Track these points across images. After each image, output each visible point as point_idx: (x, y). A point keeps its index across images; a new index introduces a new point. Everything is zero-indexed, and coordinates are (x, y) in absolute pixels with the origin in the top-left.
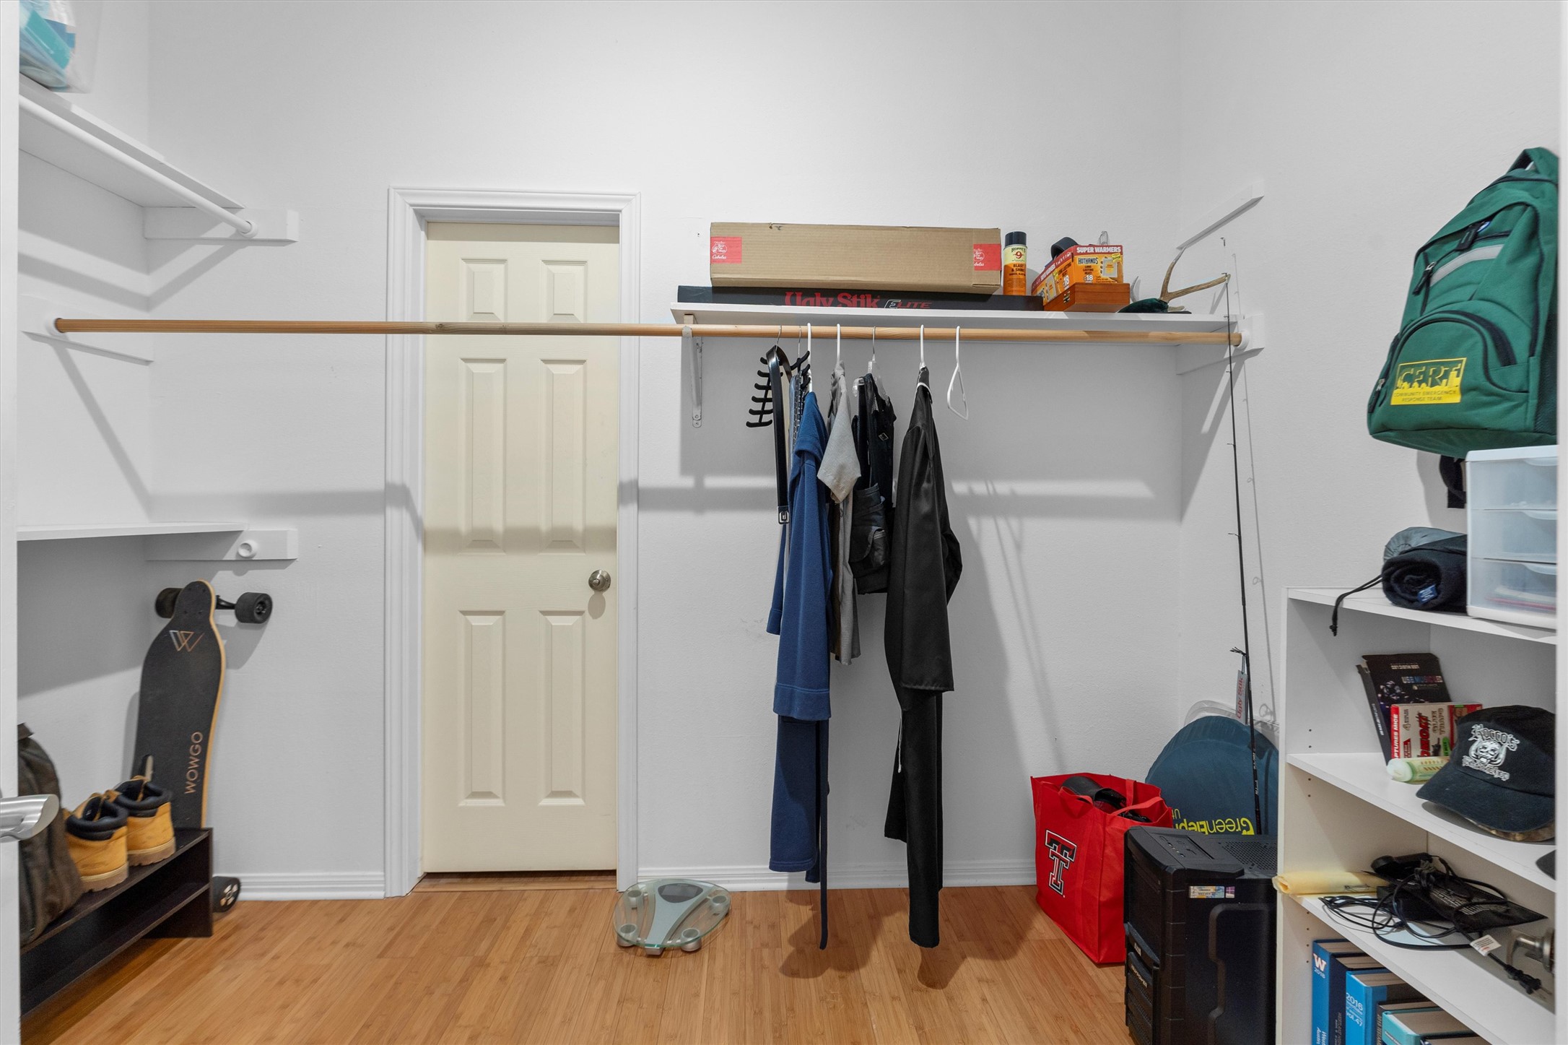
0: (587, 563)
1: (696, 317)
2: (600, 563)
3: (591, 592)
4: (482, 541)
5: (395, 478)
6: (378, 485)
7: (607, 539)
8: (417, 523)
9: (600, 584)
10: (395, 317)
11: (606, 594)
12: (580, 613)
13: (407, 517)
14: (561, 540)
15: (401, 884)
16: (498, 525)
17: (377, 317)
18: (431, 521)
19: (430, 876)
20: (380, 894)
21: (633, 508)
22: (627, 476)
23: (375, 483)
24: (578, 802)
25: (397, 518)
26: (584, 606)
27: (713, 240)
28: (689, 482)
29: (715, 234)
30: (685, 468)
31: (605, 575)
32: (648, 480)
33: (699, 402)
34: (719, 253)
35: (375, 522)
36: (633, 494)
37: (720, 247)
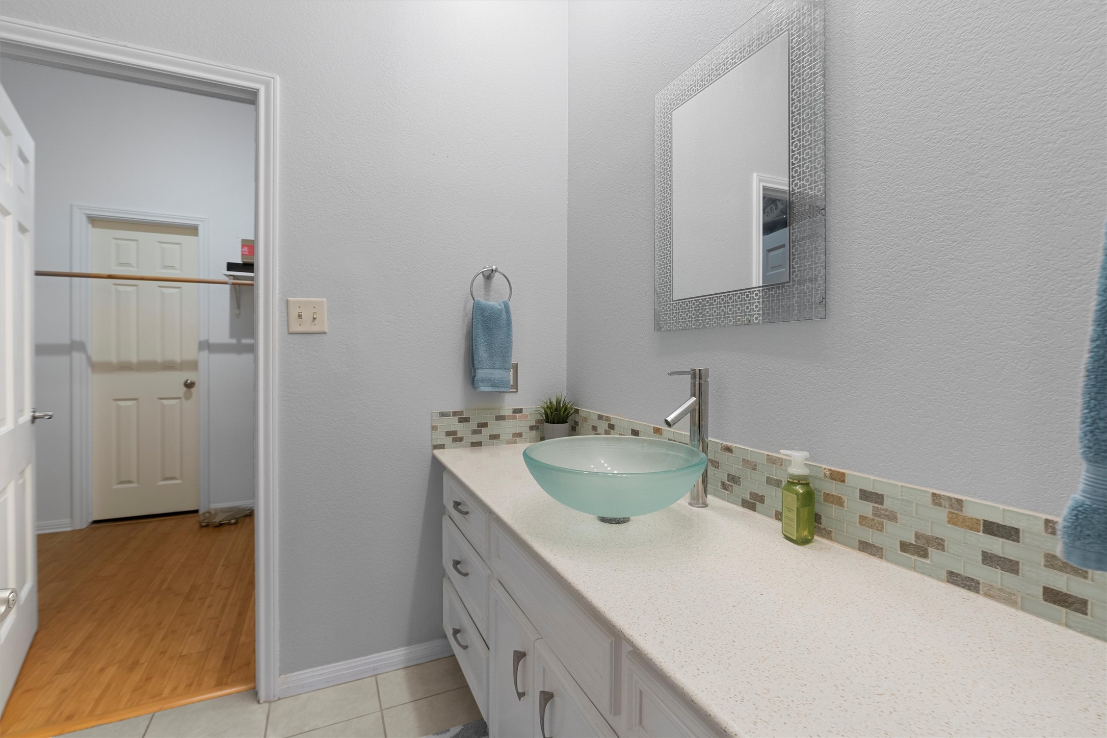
0: (181, 377)
1: (235, 277)
2: (190, 376)
3: (185, 389)
4: (125, 367)
5: (77, 337)
6: (67, 341)
7: (193, 365)
8: (89, 359)
9: (189, 385)
10: (76, 270)
11: (193, 390)
12: (179, 398)
13: (83, 356)
14: (169, 366)
15: (81, 523)
16: (134, 359)
17: (66, 270)
18: (95, 358)
19: (95, 522)
20: (69, 529)
21: (206, 352)
22: (203, 338)
23: (65, 340)
24: (179, 481)
25: (78, 356)
26: (181, 395)
27: (243, 246)
28: (234, 341)
29: (243, 244)
30: (232, 335)
31: (192, 381)
32: (213, 340)
33: (239, 307)
34: (245, 251)
35: (65, 359)
36: (206, 346)
37: (246, 249)
